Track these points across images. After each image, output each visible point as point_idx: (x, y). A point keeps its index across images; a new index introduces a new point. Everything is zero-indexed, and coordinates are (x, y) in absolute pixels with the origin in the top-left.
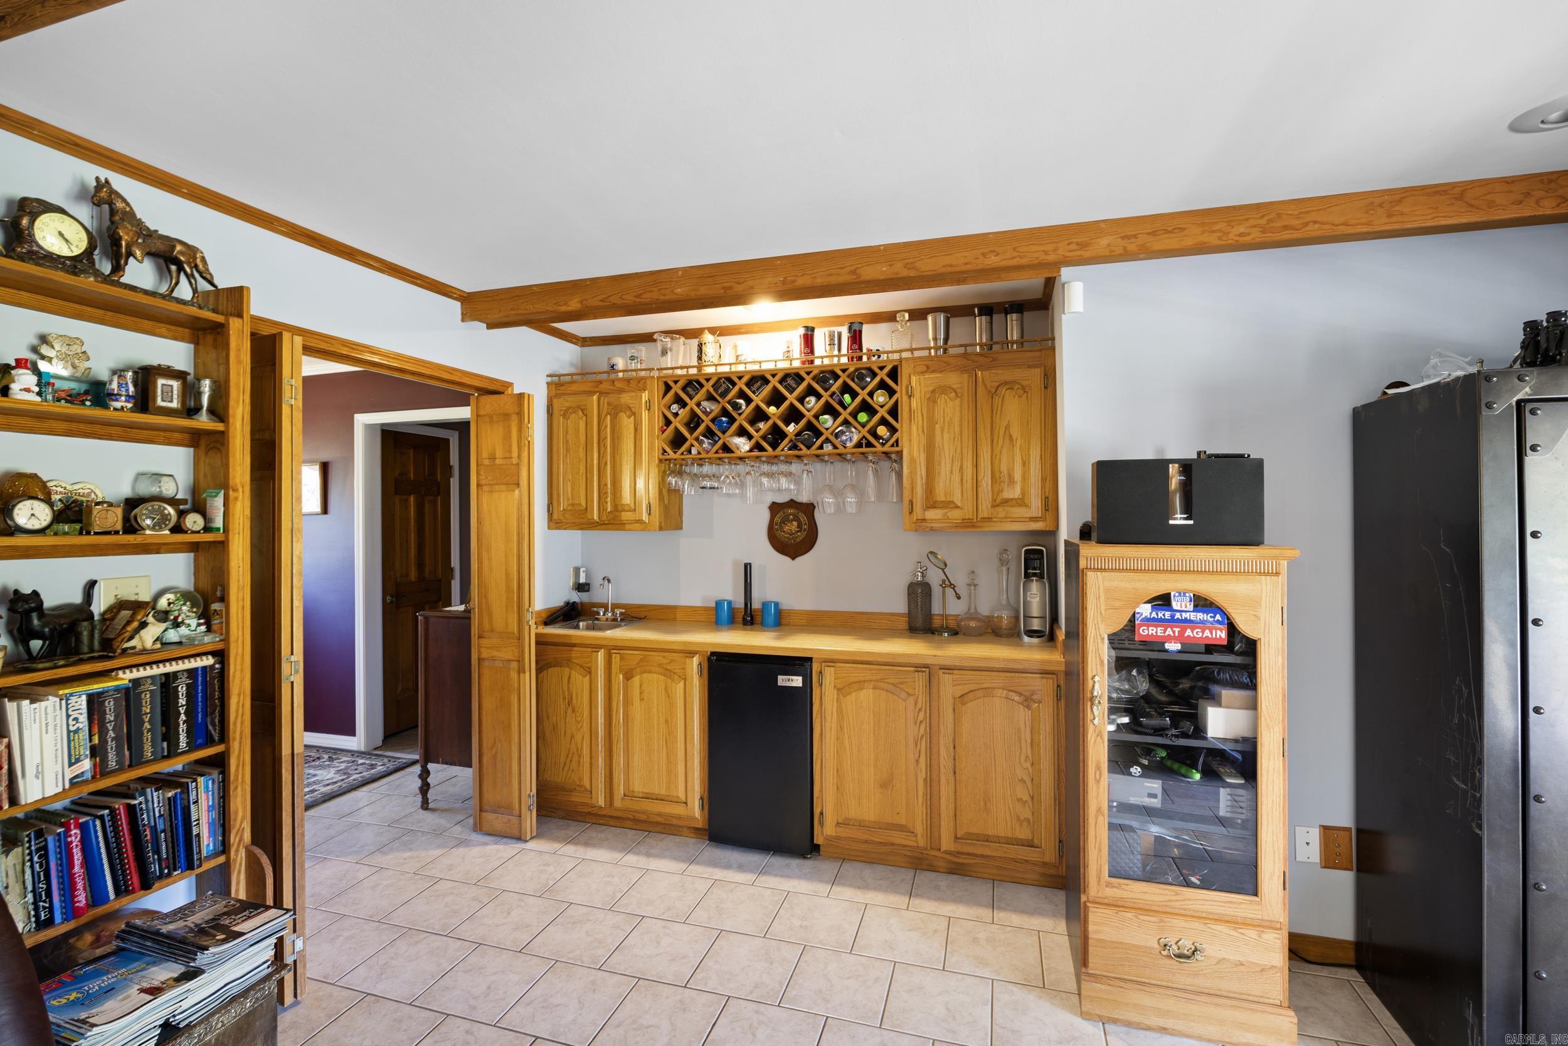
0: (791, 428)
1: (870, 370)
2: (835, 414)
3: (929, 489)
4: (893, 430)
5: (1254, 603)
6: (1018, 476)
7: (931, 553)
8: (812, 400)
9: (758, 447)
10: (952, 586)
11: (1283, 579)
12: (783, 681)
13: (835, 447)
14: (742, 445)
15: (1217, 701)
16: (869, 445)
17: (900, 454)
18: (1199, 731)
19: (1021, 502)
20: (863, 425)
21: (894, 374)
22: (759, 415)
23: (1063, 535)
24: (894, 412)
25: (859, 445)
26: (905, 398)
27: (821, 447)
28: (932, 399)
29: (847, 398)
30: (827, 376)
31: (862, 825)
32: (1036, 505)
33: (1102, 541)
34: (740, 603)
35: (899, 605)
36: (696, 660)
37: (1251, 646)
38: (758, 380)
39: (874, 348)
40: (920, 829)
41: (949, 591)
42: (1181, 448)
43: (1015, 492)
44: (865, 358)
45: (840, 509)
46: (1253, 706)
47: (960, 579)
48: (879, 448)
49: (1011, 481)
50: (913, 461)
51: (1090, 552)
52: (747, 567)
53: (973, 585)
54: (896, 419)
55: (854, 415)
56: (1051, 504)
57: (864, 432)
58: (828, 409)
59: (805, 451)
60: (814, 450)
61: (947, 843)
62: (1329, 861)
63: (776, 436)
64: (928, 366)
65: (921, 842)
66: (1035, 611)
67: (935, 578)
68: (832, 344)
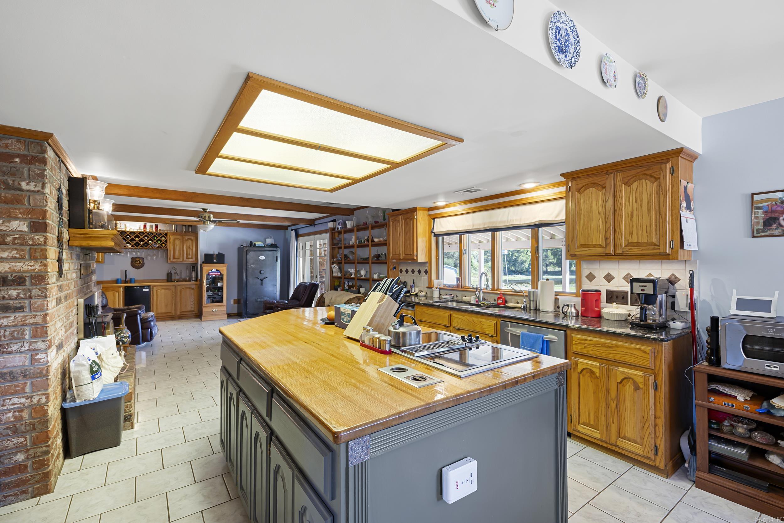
0: (142, 243)
1: (161, 233)
2: (152, 241)
3: (174, 256)
4: (166, 245)
5: (223, 270)
6: (191, 254)
7: (174, 267)
8: (146, 238)
9: (133, 246)
10: (177, 273)
11: (226, 267)
12: (144, 290)
13: (152, 247)
14: (130, 246)
15: (219, 282)
16: (160, 247)
17: (167, 249)
18: (217, 285)
19: (191, 258)
20: (159, 243)
21: (166, 234)
22: (132, 240)
23: (199, 263)
24: (166, 241)
25: (158, 247)
26: (169, 239)
27: (149, 247)
28: (174, 240)
29: (155, 238)
30: (150, 233)
31: (161, 313)
32: (194, 259)
33: (205, 263)
34: (124, 279)
35: (165, 277)
36: (121, 288)
37: (223, 275)
38: (134, 233)
39: (161, 229)
40: (173, 312)
41: (176, 274)
42: (216, 253)
43: (190, 257)
44: (159, 231)
45: (152, 259)
46: (223, 282)
47: (178, 272)
48: (163, 248)
49: (190, 255)
50: (170, 251)
51: (204, 265)
52: (126, 271)
53: (181, 273)
54: (166, 243)
55: (157, 241)
56: (197, 259)
57: (159, 245)
58: (150, 240)
59: (145, 247)
60: (147, 248)
61: (179, 313)
62: (234, 303)
63: (137, 244)
64: (174, 234)
65: (174, 314)
66: (193, 277)
67: (173, 272)
68: (151, 227)
